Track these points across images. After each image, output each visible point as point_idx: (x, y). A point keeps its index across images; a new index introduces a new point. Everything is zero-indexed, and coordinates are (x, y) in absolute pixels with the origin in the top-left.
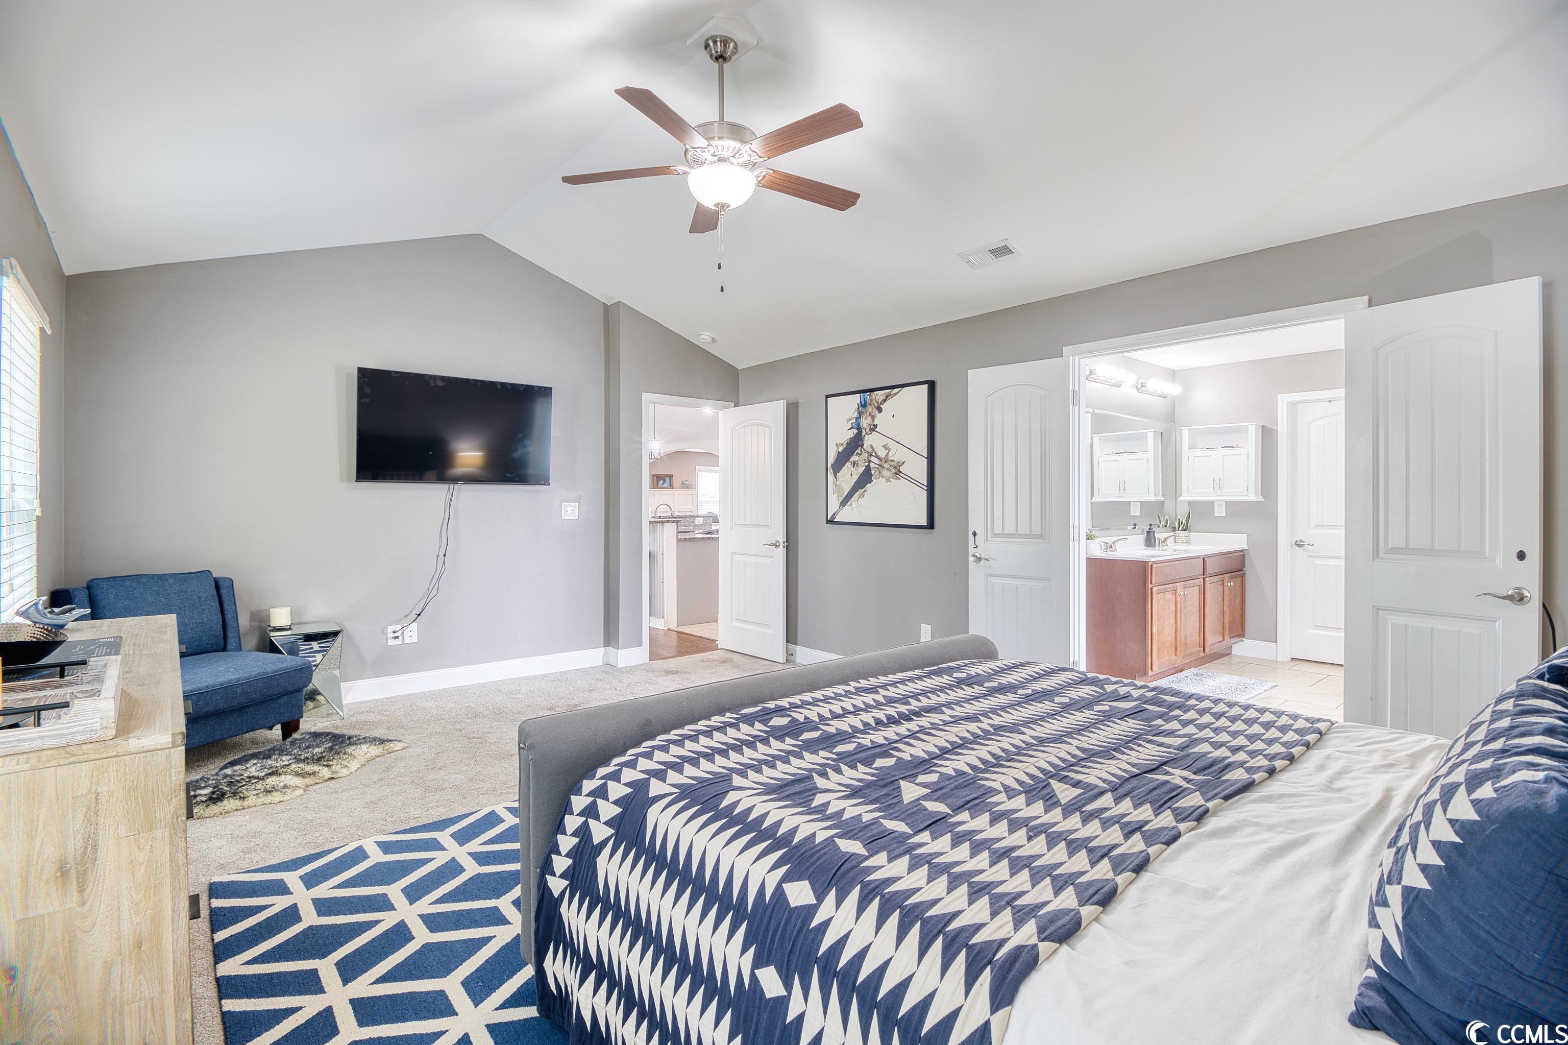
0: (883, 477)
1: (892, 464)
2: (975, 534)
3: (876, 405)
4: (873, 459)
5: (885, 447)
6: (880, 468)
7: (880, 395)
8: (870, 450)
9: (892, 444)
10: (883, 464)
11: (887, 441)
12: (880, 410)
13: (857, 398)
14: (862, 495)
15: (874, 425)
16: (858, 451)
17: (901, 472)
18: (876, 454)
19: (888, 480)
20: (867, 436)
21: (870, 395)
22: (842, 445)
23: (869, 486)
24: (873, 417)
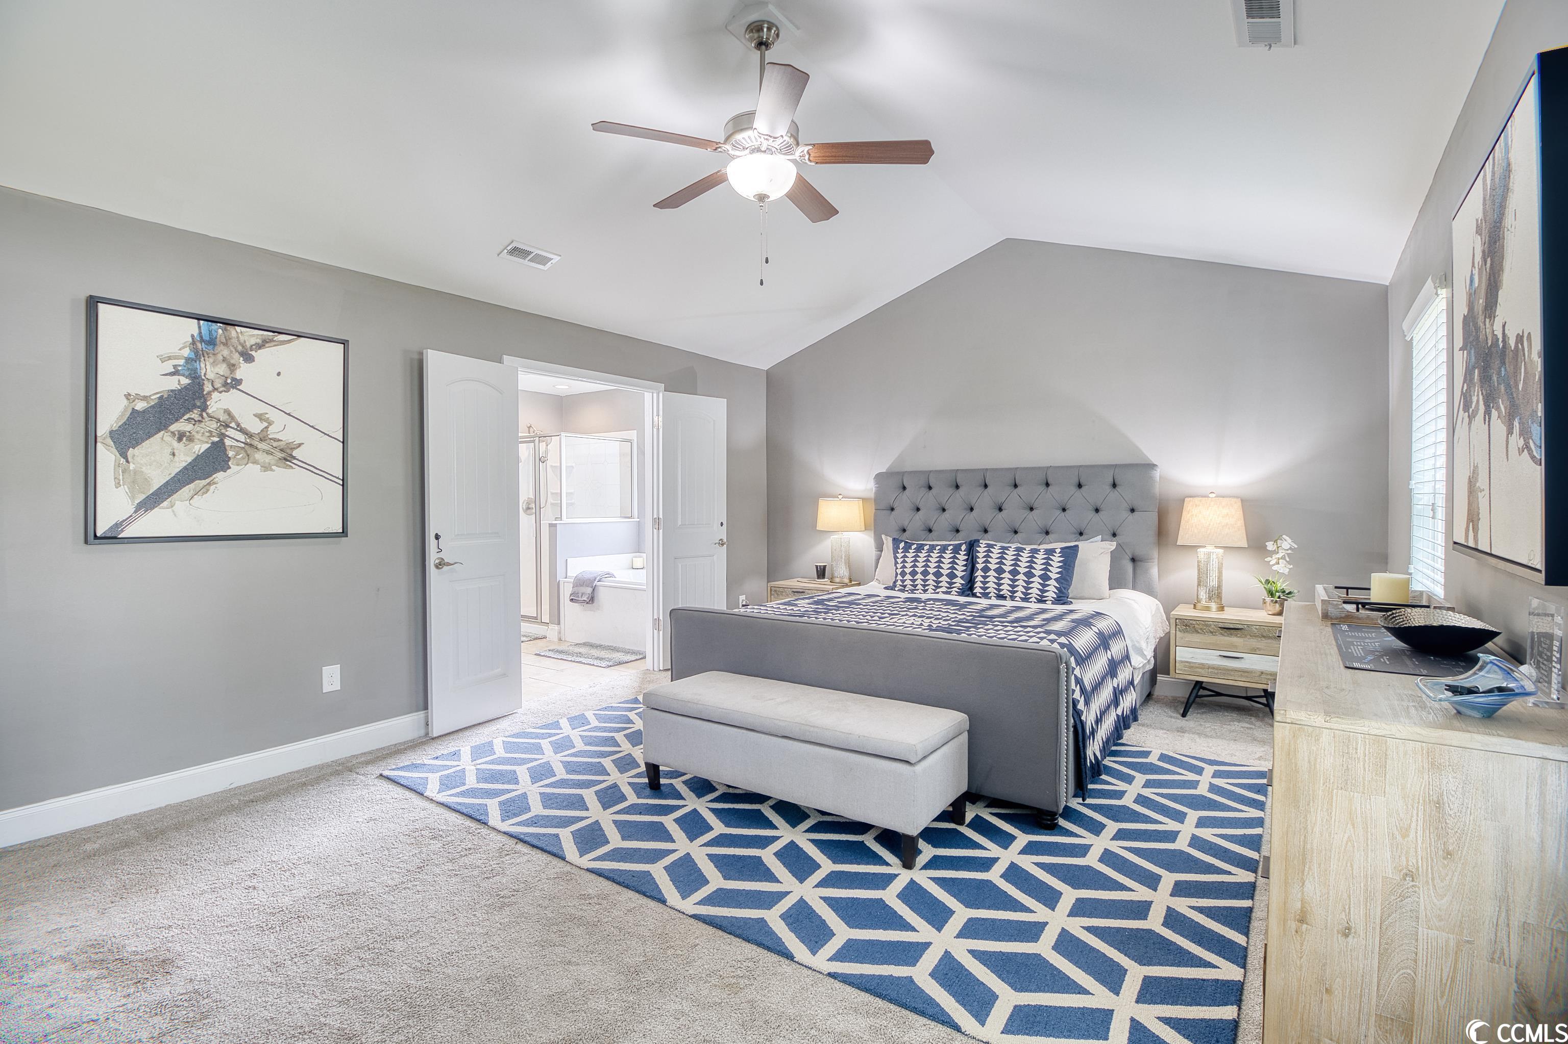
0: (255, 462)
1: (275, 444)
2: (437, 537)
3: (240, 348)
4: (230, 432)
5: (260, 417)
6: (250, 450)
7: (250, 337)
8: (224, 417)
9: (272, 414)
10: (255, 443)
11: (261, 408)
12: (249, 359)
13: (191, 327)
14: (205, 490)
15: (234, 379)
16: (195, 415)
17: (294, 458)
18: (238, 425)
19: (266, 468)
20: (215, 395)
21: (225, 330)
22: (145, 398)
23: (219, 476)
24: (232, 367)
